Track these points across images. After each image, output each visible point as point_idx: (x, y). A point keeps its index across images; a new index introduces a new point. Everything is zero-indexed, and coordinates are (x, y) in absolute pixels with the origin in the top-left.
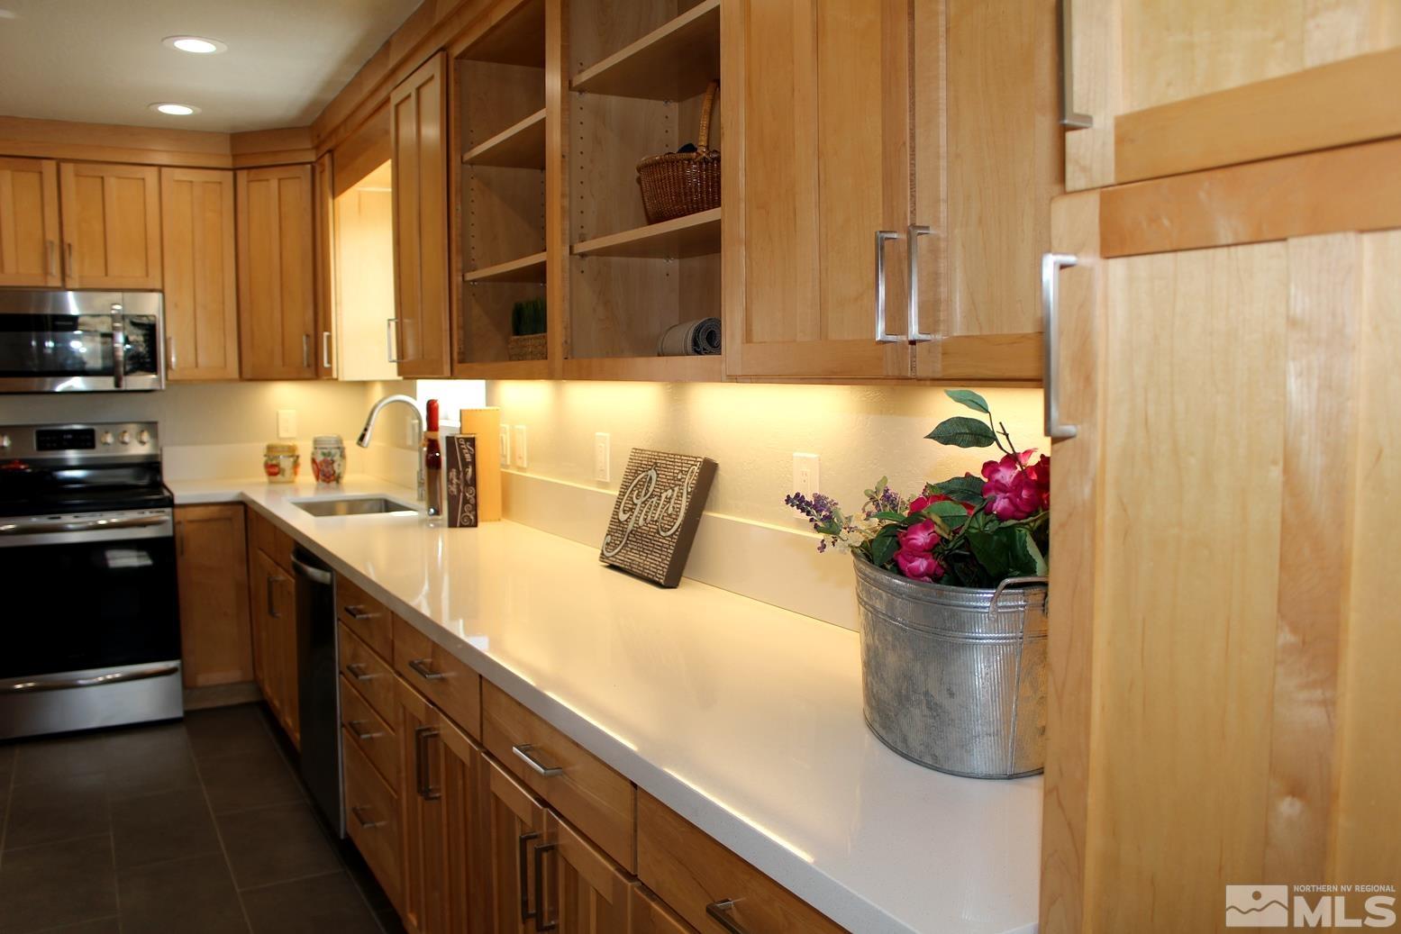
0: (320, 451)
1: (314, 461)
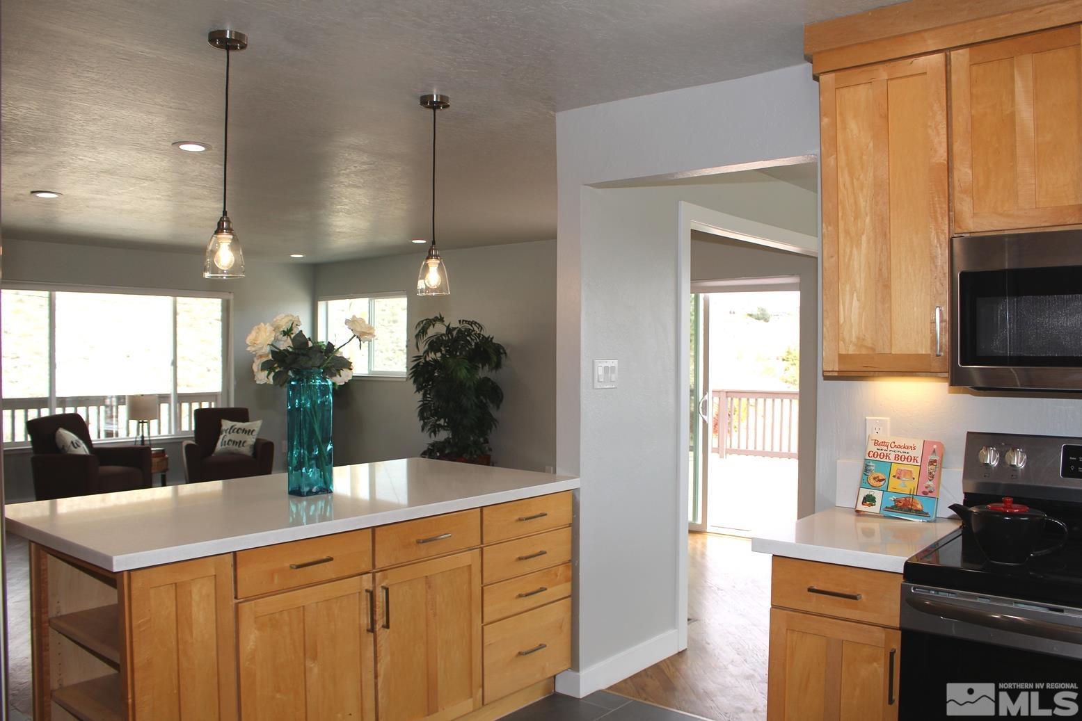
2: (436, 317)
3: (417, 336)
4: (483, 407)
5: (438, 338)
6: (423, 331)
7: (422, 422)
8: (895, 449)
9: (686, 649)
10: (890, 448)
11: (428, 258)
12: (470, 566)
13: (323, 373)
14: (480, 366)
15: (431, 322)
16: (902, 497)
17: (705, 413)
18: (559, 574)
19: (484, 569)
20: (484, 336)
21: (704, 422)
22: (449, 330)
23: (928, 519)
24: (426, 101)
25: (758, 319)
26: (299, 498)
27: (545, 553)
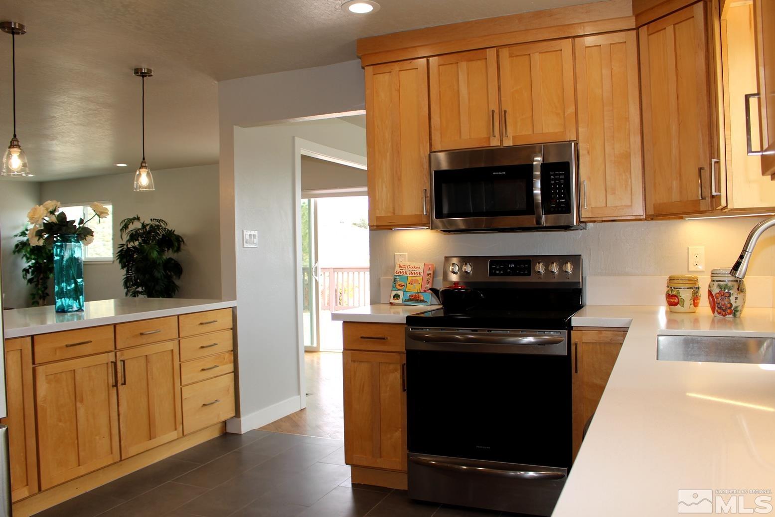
0: (716, 284)
1: (710, 293)
2: (135, 217)
3: (121, 230)
4: (169, 278)
5: (136, 232)
6: (126, 227)
7: (126, 290)
8: (410, 269)
9: (305, 408)
10: (407, 269)
11: (140, 168)
12: (172, 350)
13: (77, 237)
14: (166, 249)
15: (131, 221)
16: (413, 294)
17: (316, 275)
18: (226, 358)
19: (181, 352)
20: (168, 230)
21: (316, 280)
22: (144, 226)
23: (426, 304)
24: (138, 72)
25: (360, 227)
26: (63, 314)
27: (217, 344)
